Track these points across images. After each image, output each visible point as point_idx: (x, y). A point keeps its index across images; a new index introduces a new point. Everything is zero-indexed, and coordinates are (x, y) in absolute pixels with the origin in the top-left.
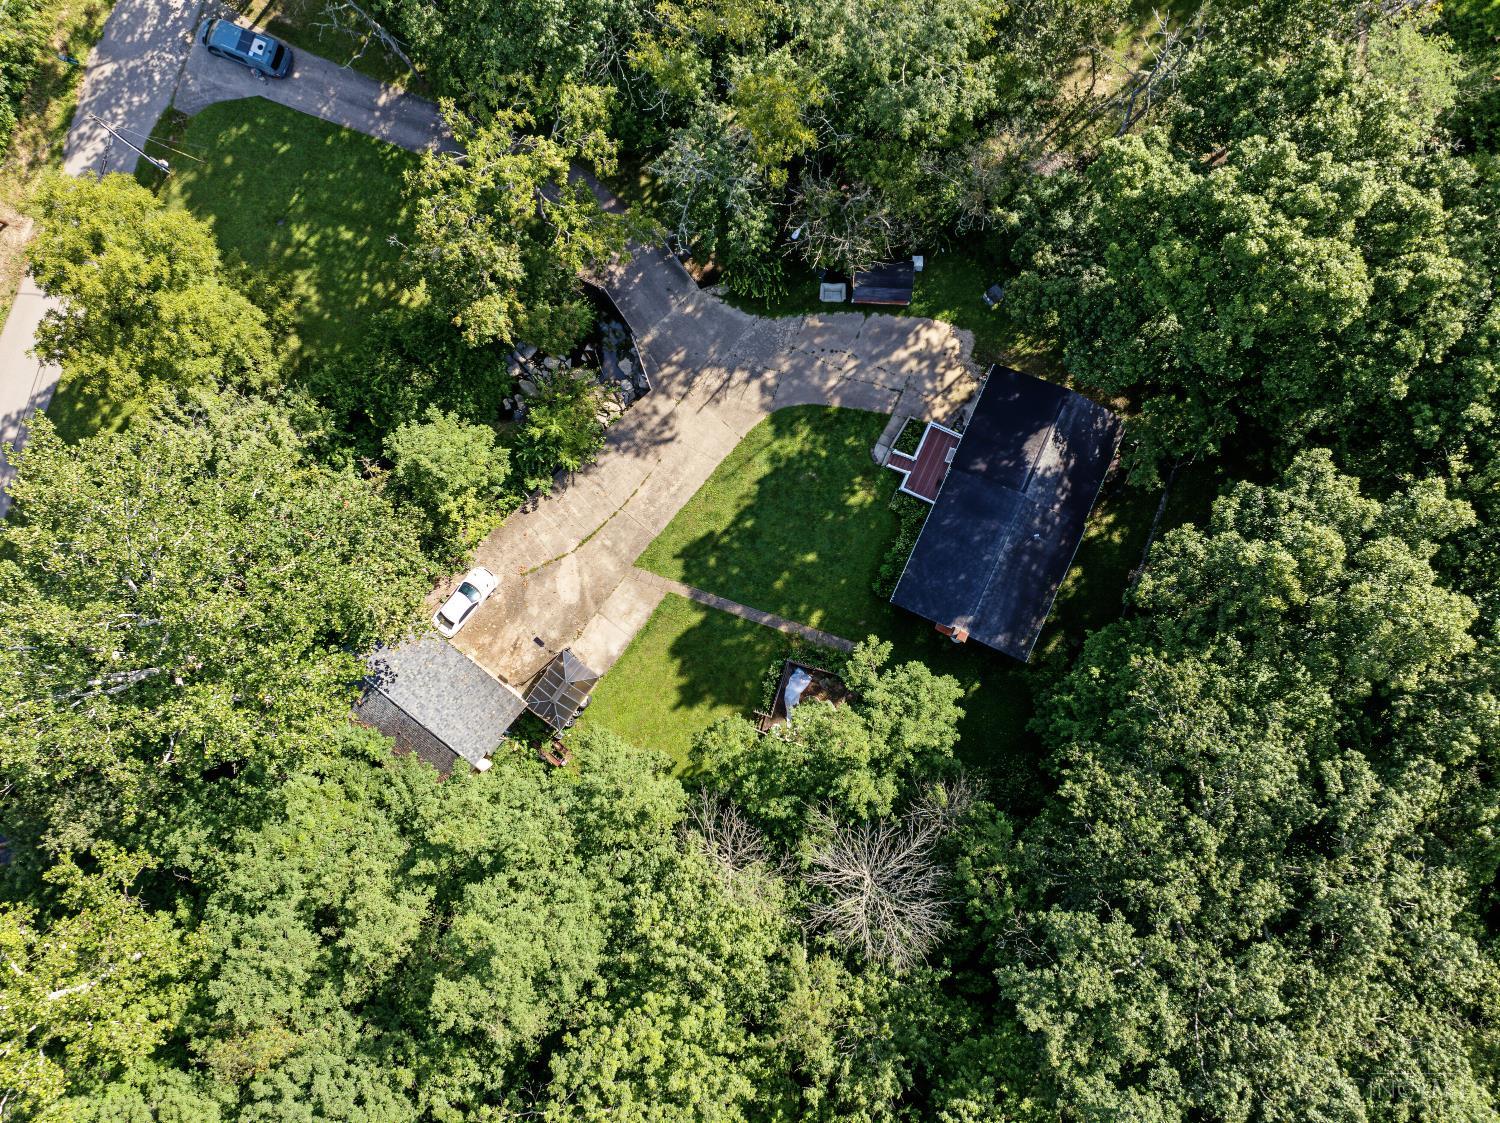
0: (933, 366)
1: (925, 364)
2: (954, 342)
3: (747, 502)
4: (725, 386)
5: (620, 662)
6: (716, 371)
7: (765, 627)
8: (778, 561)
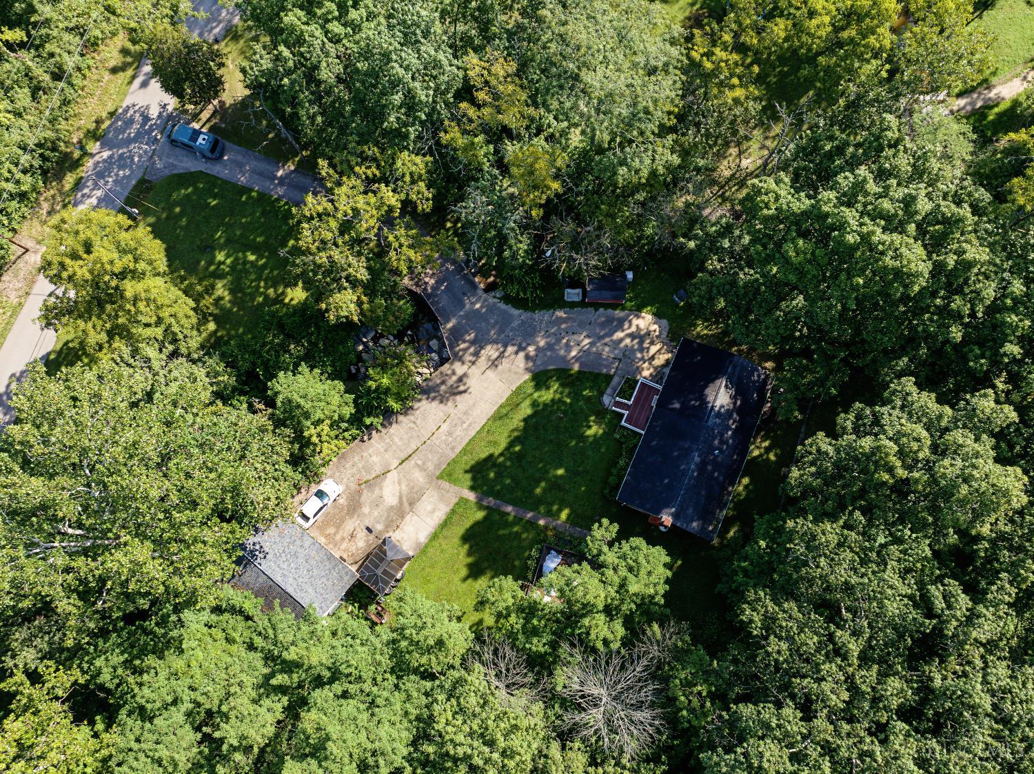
0: (641, 342)
1: (636, 341)
2: (656, 327)
3: (516, 434)
4: (501, 356)
5: (426, 546)
6: (495, 346)
7: (528, 521)
8: (538, 475)
